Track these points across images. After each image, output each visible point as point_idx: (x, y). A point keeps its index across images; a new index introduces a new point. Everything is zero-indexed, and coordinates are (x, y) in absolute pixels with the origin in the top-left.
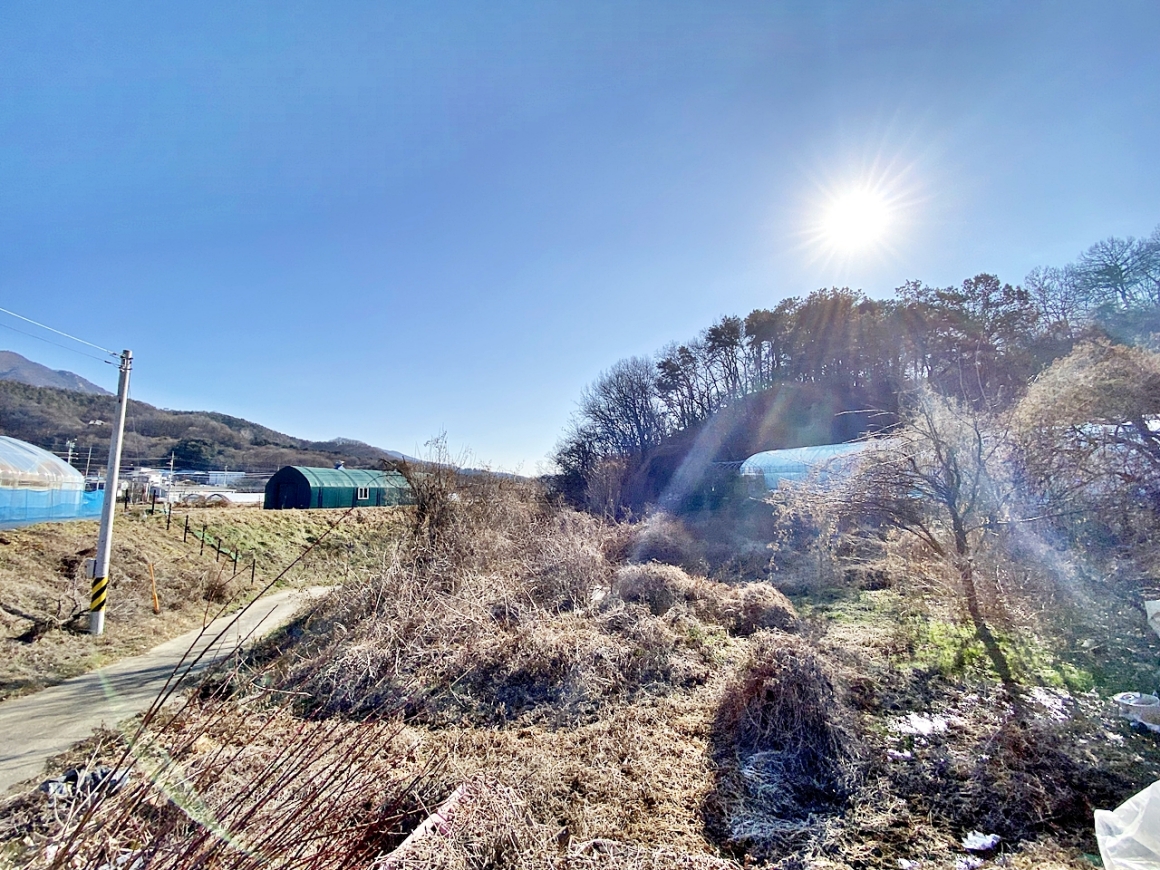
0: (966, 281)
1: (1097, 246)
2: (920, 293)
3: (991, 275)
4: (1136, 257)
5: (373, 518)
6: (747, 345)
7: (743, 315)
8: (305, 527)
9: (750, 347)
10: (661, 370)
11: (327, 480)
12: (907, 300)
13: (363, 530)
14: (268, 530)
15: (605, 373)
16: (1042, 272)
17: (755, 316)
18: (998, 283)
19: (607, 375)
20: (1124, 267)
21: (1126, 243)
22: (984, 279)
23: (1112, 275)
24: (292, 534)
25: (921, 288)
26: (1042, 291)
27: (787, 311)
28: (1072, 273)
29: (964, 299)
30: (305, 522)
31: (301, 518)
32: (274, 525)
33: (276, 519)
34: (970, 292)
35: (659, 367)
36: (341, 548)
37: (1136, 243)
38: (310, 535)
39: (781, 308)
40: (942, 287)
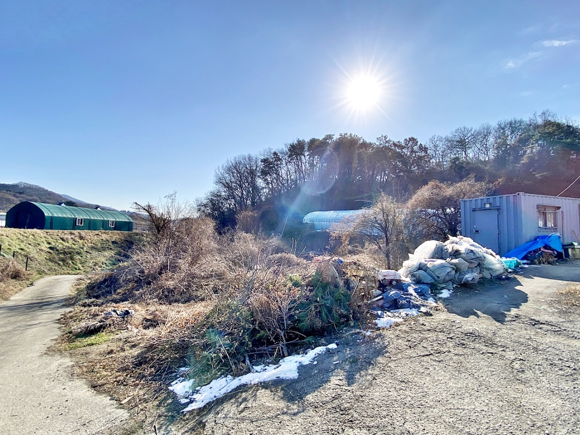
0: (405, 139)
1: (458, 129)
2: (387, 142)
3: (415, 138)
4: (472, 137)
5: (90, 237)
6: (307, 155)
7: (307, 140)
8: (46, 241)
9: (309, 156)
10: (263, 163)
11: (55, 212)
12: (381, 144)
13: (84, 243)
14: (22, 242)
15: (230, 160)
16: (436, 137)
17: (313, 141)
18: (417, 142)
19: (231, 162)
20: (467, 140)
21: (470, 129)
22: (412, 139)
23: (462, 144)
24: (39, 244)
25: (387, 139)
26: (436, 146)
27: (328, 141)
28: (447, 140)
29: (404, 148)
30: (45, 237)
31: (42, 235)
32: (25, 238)
33: (25, 235)
34: (406, 144)
35: (262, 161)
36: (72, 254)
37: (473, 130)
38: (50, 246)
39: (325, 139)
40: (396, 141)
